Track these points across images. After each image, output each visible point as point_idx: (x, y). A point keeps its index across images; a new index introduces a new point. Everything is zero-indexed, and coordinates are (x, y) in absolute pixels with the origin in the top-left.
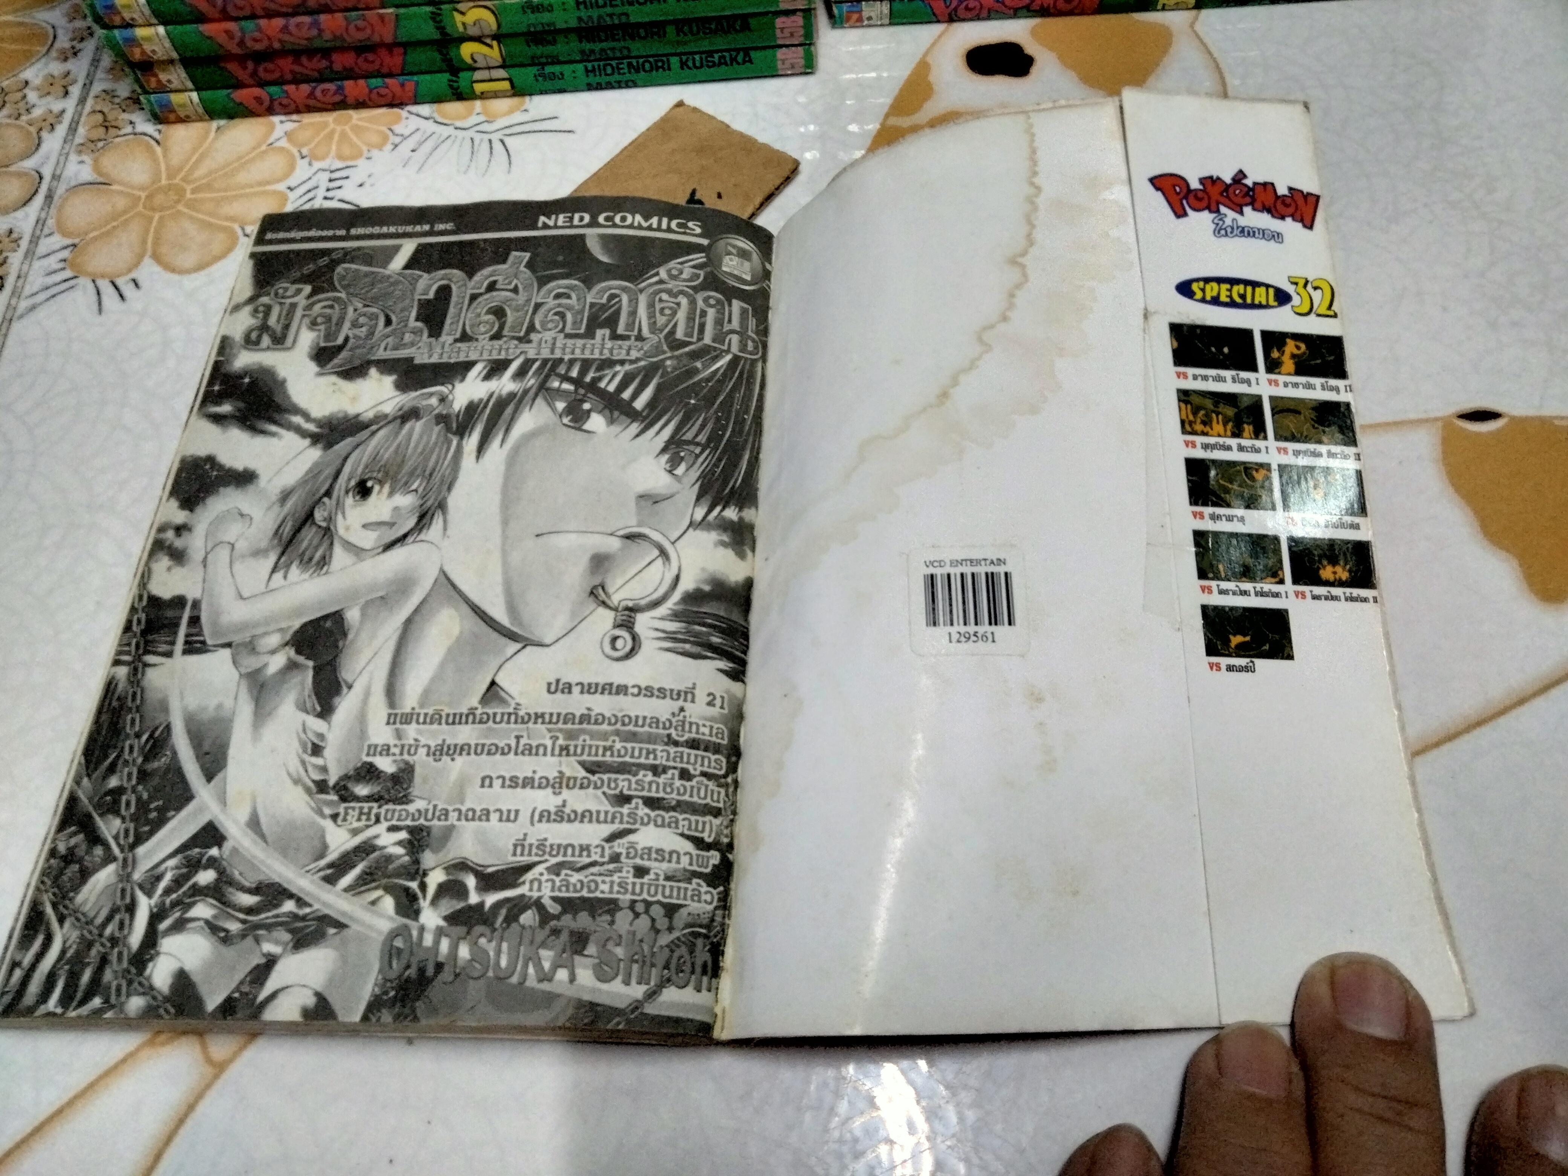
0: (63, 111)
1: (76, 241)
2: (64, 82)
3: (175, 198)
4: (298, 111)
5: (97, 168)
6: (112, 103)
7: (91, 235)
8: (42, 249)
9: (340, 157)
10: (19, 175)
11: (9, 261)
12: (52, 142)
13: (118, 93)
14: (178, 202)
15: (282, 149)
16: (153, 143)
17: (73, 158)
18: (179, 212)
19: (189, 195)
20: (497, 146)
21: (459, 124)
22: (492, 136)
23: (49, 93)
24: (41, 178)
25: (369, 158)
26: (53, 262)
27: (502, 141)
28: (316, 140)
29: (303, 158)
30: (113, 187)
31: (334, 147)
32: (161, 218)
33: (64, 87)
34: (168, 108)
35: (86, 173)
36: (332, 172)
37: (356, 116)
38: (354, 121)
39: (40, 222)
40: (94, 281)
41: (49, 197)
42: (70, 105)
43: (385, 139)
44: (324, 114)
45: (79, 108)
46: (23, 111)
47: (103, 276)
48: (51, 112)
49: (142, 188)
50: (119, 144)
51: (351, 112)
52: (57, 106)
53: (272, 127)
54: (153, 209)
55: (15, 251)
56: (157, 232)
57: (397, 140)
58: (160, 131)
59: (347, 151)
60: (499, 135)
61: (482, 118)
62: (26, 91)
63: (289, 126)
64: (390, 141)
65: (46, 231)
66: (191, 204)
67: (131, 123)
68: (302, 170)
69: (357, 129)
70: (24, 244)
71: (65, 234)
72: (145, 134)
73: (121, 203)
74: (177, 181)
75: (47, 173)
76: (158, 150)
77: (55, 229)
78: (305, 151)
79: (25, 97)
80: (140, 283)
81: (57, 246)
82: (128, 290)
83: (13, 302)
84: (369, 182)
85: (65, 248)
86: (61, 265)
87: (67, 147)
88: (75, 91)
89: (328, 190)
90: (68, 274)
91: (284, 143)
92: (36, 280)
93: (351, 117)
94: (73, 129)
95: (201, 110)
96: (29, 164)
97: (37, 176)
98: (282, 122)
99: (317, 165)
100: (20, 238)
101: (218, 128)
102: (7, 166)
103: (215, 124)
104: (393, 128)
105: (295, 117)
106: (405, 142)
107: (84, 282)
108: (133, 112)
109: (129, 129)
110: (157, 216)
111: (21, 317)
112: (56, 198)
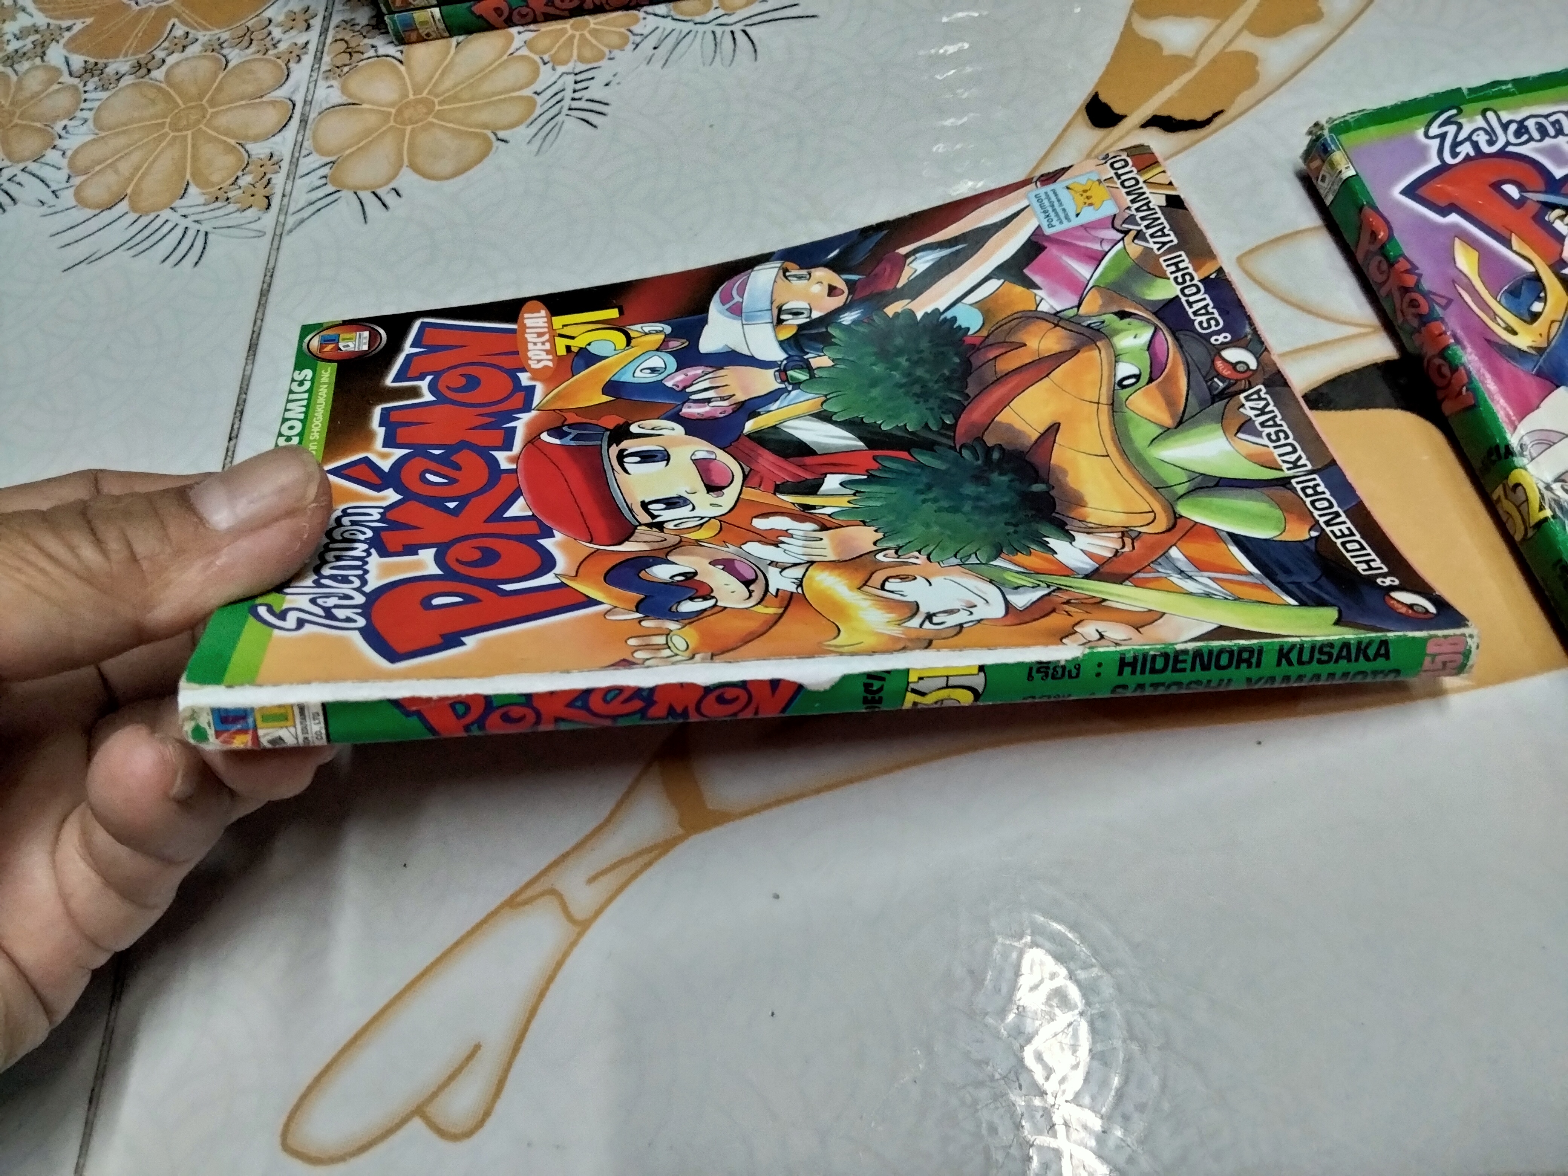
0: (307, 43)
1: (333, 159)
2: (307, 16)
3: (425, 111)
4: (535, 21)
5: (344, 90)
6: (354, 32)
7: (348, 152)
8: (302, 169)
9: (581, 59)
10: (273, 103)
11: (273, 181)
12: (301, 72)
13: (357, 22)
14: (428, 114)
15: (523, 57)
16: (397, 63)
17: (322, 84)
18: (431, 124)
19: (437, 108)
20: (740, 36)
21: (698, 19)
22: (733, 28)
23: (292, 28)
24: (294, 105)
25: (611, 59)
26: (314, 180)
27: (744, 31)
28: (557, 45)
29: (545, 64)
30: (365, 106)
31: (575, 51)
32: (413, 130)
33: (306, 21)
34: (411, 26)
35: (336, 96)
36: (576, 74)
37: (593, 21)
38: (592, 26)
39: (299, 145)
40: (355, 193)
41: (304, 121)
42: (313, 36)
43: (626, 40)
44: (561, 22)
45: (322, 38)
46: (269, 45)
47: (365, 188)
48: (296, 44)
49: (392, 105)
50: (362, 67)
51: (587, 17)
52: (301, 40)
53: (511, 39)
54: (403, 123)
55: (277, 172)
56: (411, 145)
57: (638, 39)
58: (402, 52)
59: (588, 53)
60: (740, 26)
61: (720, 12)
62: (270, 28)
63: (528, 36)
64: (631, 41)
65: (304, 152)
66: (440, 115)
67: (373, 47)
68: (546, 75)
69: (594, 32)
70: (285, 165)
71: (323, 154)
72: (388, 56)
73: (372, 120)
74: (424, 95)
75: (299, 99)
76: (402, 68)
77: (312, 148)
78: (546, 58)
79: (270, 33)
80: (400, 192)
81: (316, 165)
82: (390, 199)
83: (282, 219)
84: (615, 81)
85: (326, 164)
86: (324, 181)
87: (315, 74)
88: (317, 23)
89: (575, 91)
90: (330, 188)
91: (525, 52)
92: (300, 198)
93: (588, 22)
94: (318, 59)
95: (441, 26)
96: (281, 93)
97: (290, 103)
98: (519, 33)
99: (561, 69)
100: (281, 160)
101: (458, 44)
102: (262, 97)
103: (454, 40)
104: (632, 28)
105: (532, 27)
106: (645, 41)
107: (347, 195)
108: (373, 37)
109: (372, 53)
110: (409, 128)
111: (291, 231)
112: (310, 121)
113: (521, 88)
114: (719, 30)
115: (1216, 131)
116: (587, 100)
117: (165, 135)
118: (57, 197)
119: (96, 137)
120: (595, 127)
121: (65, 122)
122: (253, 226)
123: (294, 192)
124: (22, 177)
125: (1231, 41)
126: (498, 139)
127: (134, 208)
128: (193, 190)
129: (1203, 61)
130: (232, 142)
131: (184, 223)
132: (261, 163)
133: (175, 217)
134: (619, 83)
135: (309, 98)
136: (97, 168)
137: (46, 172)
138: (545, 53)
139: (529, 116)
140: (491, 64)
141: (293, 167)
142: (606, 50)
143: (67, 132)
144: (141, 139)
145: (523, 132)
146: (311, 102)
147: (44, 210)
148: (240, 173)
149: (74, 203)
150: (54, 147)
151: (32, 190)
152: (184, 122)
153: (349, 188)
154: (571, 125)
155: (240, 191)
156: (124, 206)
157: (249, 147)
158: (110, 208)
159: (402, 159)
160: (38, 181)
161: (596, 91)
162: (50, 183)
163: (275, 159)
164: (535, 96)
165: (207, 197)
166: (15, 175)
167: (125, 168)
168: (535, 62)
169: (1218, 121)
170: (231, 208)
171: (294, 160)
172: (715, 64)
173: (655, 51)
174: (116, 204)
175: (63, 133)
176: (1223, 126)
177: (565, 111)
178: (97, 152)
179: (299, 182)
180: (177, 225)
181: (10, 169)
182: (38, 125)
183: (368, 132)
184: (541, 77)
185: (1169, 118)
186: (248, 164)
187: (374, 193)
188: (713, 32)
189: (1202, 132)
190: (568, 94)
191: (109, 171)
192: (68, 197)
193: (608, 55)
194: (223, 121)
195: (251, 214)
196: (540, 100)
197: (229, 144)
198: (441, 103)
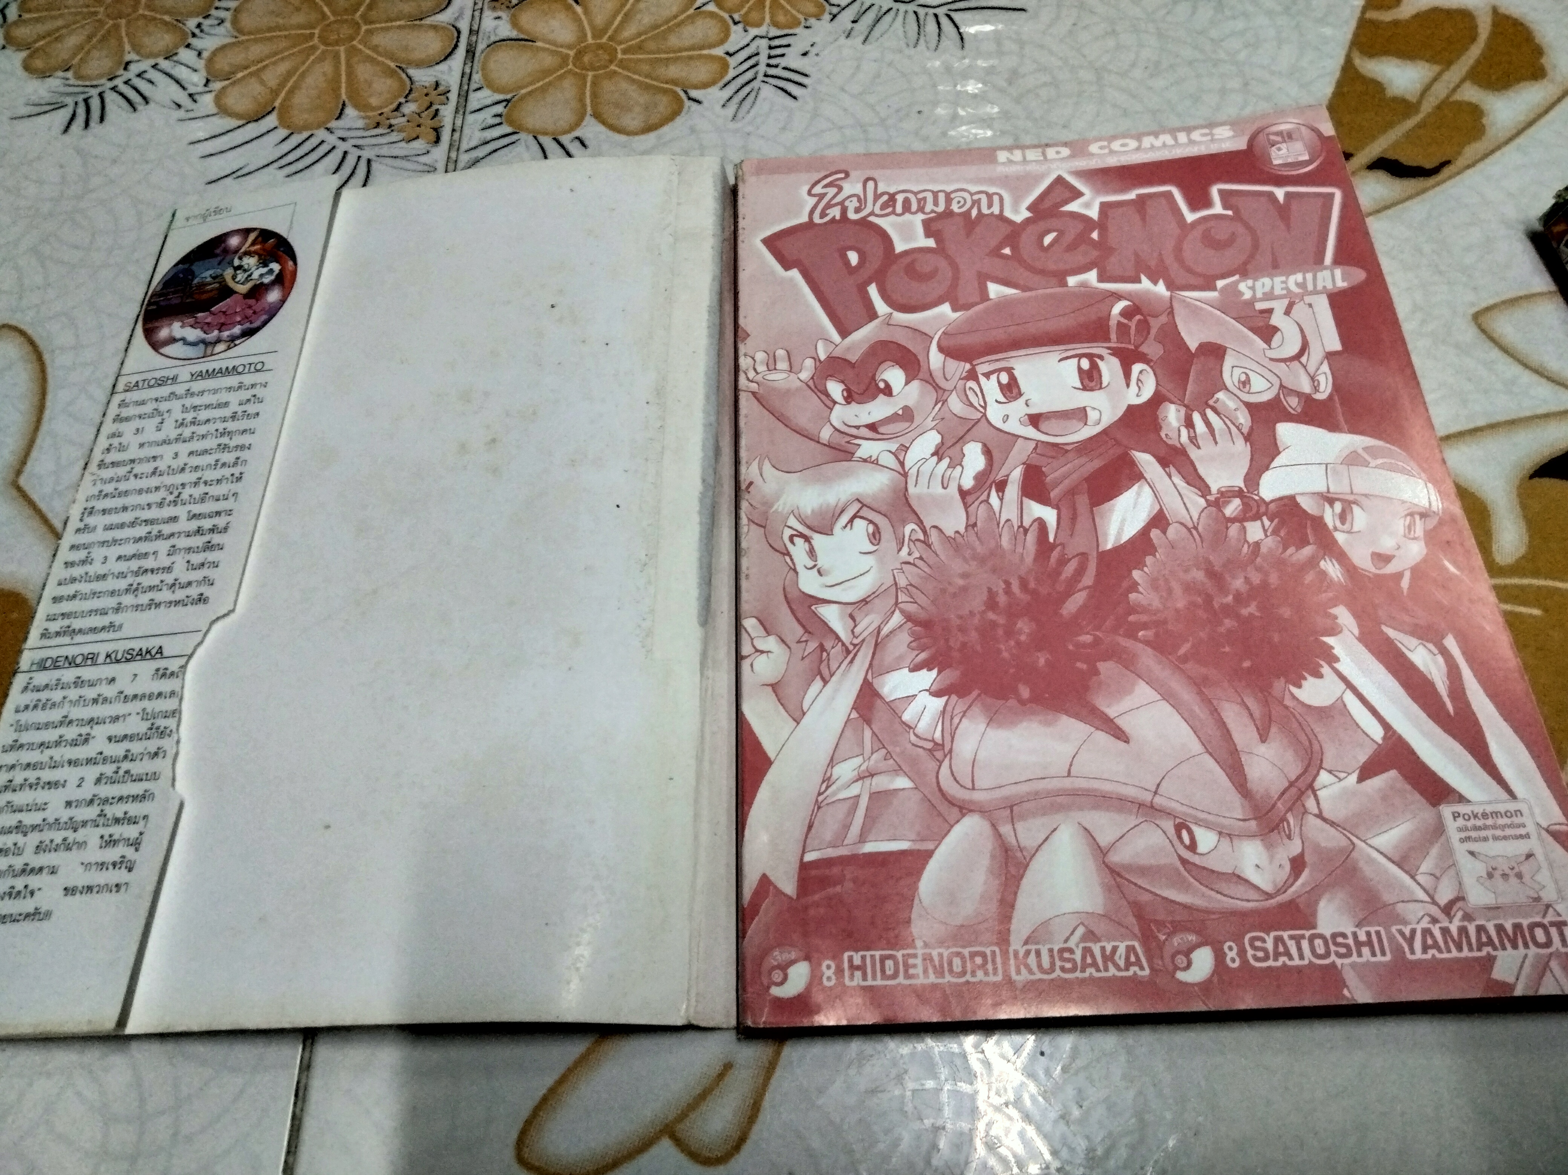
113: (711, 46)
114: (921, 11)
115: (1444, 181)
116: (784, 68)
117: (314, 48)
118: (195, 101)
119: (234, 40)
120: (795, 98)
121: (200, 20)
122: (423, 159)
123: (465, 128)
124: (152, 74)
125: (1454, 90)
126: (690, 99)
127: (283, 121)
128: (350, 111)
129: (1427, 107)
130: (393, 65)
131: (342, 147)
132: (425, 91)
133: (332, 140)
134: (817, 55)
135: (475, 27)
136: (240, 75)
137: (182, 73)
138: (736, 12)
139: (722, 77)
140: (675, 17)
141: (462, 100)
142: (801, 17)
143: (202, 31)
144: (286, 49)
145: (714, 95)
146: (478, 32)
147: (181, 113)
148: (403, 100)
149: (214, 110)
150: (188, 46)
151: (165, 90)
152: (334, 37)
153: (528, 131)
154: (768, 92)
155: (404, 119)
156: (272, 120)
157: (412, 72)
158: (256, 121)
159: (584, 106)
160: (173, 82)
161: (792, 60)
162: (186, 85)
163: (441, 89)
164: (728, 57)
165: (367, 121)
166: (145, 72)
167: (272, 77)
168: (722, 20)
169: (1446, 172)
170: (394, 137)
171: (463, 93)
172: (919, 48)
173: (854, 25)
174: (263, 117)
175: (197, 31)
176: (1450, 177)
177: (760, 77)
178: (236, 57)
179: (470, 118)
180: (334, 148)
181: (140, 64)
182: (167, 18)
183: (547, 72)
184: (733, 37)
185: (1396, 162)
186: (411, 90)
187: (555, 139)
188: (915, 13)
189: (1431, 181)
190: (763, 59)
191: (253, 80)
192: (207, 102)
193: (803, 24)
194: (379, 39)
195: (419, 145)
196: (733, 61)
197: (389, 67)
198: (625, 52)
